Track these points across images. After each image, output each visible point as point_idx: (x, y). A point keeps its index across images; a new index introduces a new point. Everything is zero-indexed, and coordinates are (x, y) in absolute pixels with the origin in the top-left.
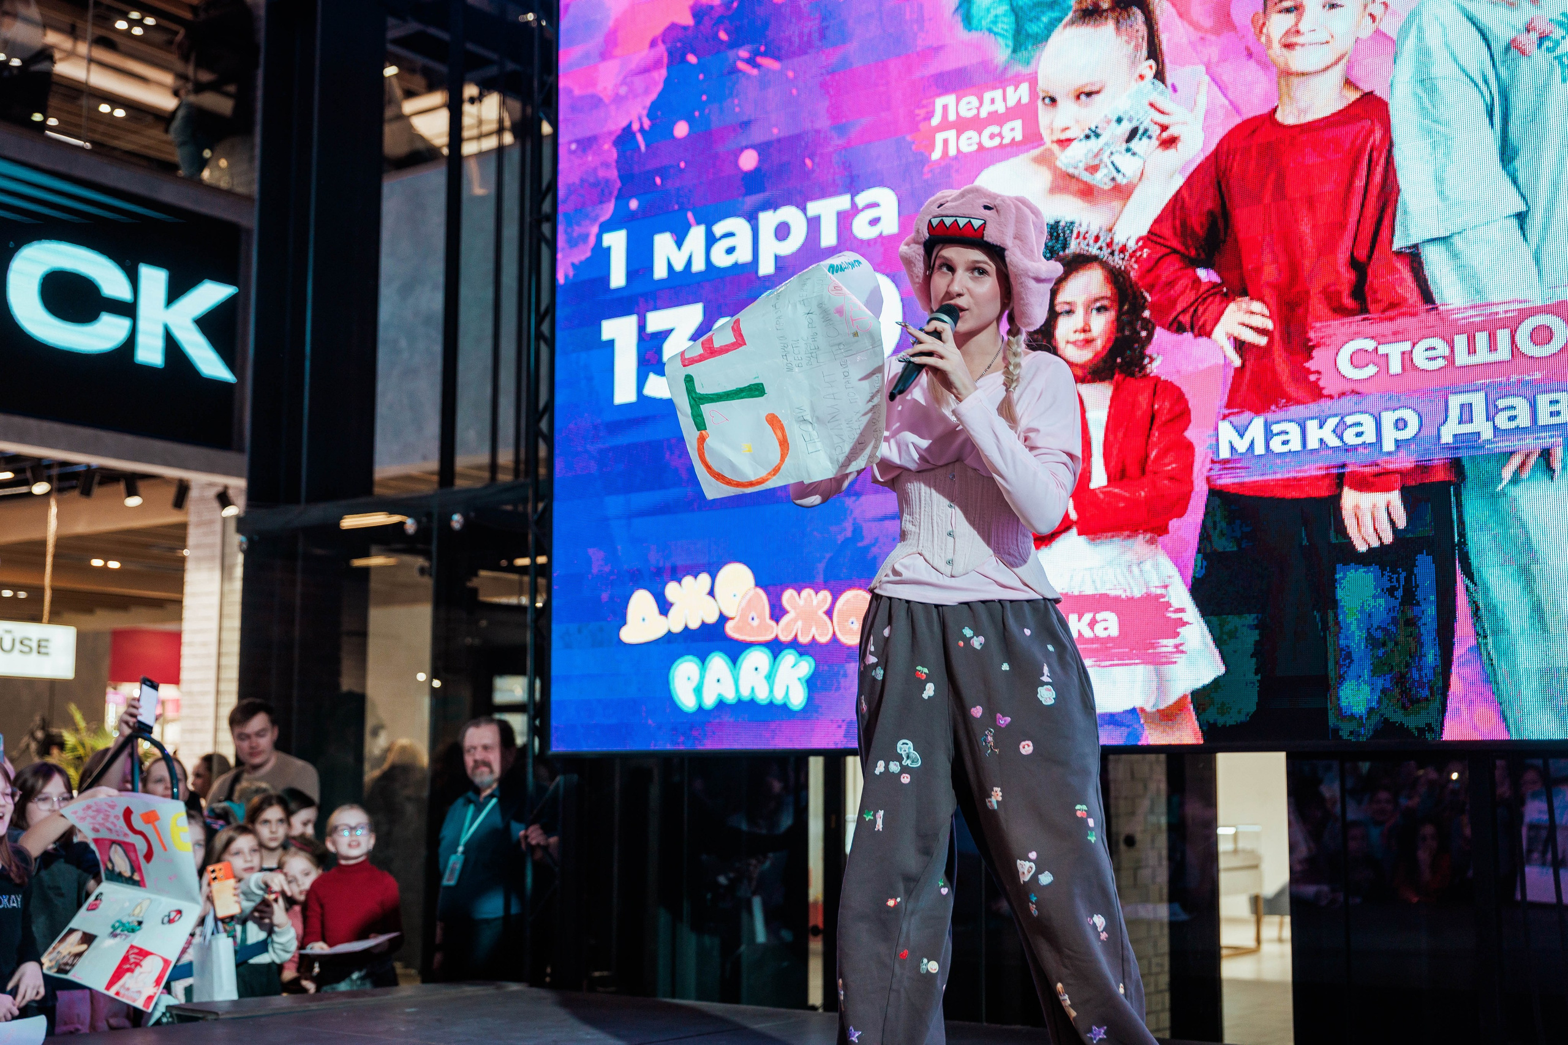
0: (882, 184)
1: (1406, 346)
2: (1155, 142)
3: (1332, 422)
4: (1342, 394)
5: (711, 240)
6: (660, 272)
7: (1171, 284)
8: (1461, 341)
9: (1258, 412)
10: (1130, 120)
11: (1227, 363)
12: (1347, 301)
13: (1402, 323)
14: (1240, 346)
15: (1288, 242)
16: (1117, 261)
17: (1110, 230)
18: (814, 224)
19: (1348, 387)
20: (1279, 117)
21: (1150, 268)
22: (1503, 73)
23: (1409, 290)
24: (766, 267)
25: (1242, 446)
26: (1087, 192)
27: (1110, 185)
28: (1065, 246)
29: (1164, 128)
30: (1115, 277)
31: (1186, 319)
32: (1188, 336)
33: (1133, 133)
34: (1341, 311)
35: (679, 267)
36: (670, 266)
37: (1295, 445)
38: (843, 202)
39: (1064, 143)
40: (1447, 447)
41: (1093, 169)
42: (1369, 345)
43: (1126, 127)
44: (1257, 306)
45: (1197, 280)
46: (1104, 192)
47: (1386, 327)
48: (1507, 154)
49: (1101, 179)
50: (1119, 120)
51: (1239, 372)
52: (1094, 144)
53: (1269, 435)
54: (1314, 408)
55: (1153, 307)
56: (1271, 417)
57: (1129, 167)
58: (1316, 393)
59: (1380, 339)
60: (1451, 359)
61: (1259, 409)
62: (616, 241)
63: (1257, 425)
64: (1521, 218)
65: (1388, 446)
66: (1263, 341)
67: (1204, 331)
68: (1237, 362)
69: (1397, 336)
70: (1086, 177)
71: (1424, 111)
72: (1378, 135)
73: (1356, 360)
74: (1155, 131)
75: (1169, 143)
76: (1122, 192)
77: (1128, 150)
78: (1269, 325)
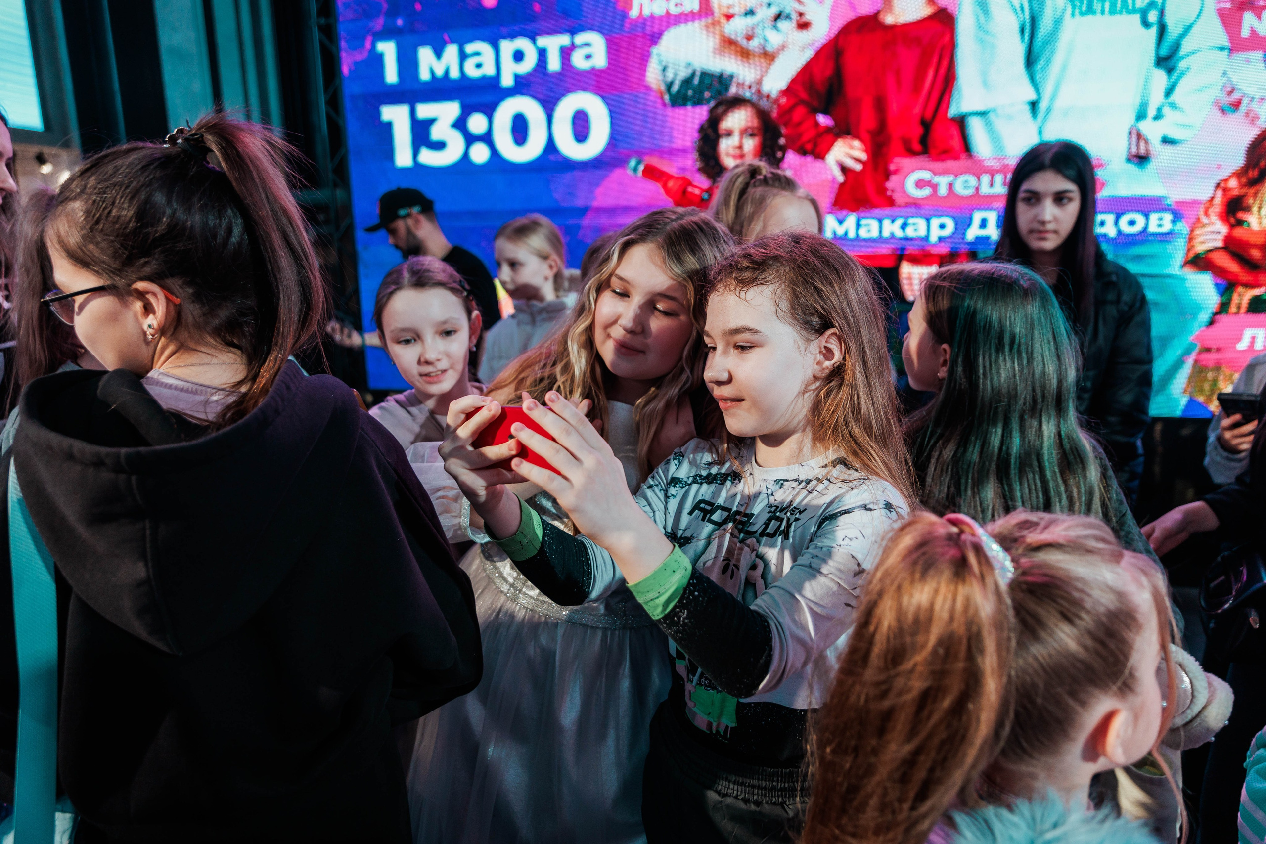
0: (593, 29)
1: (949, 178)
2: (793, 24)
3: (899, 222)
4: (908, 205)
5: (463, 57)
6: (424, 75)
7: (799, 124)
8: (985, 178)
9: (853, 210)
10: (778, 5)
11: (834, 179)
12: (917, 147)
13: (950, 164)
14: (844, 169)
15: (880, 105)
16: (764, 104)
17: (759, 82)
18: (542, 54)
19: (910, 201)
20: (881, 17)
21: (786, 112)
22: (1035, 6)
23: (956, 143)
24: (507, 81)
25: (840, 232)
26: (745, 54)
27: (759, 51)
28: (727, 88)
29: (801, 15)
30: (762, 115)
31: (809, 147)
32: (809, 159)
33: (778, 17)
34: (911, 153)
35: (440, 73)
36: (433, 74)
37: (875, 234)
38: (564, 40)
39: (729, 17)
40: (970, 244)
41: (749, 38)
42: (926, 175)
43: (774, 11)
44: (857, 143)
45: (817, 124)
46: (755, 55)
47: (938, 165)
48: (1030, 61)
49: (754, 44)
50: (769, 5)
51: (842, 185)
52: (750, 21)
53: (858, 226)
54: (888, 211)
55: (786, 137)
56: (861, 215)
57: (774, 39)
58: (890, 202)
59: (935, 173)
60: (977, 189)
61: (853, 209)
62: (388, 49)
63: (851, 219)
64: (1034, 105)
65: (933, 239)
66: (858, 167)
67: (820, 154)
68: (841, 178)
69: (945, 172)
70: (744, 43)
71: (980, 27)
72: (947, 38)
73: (920, 184)
74: (795, 16)
75: (804, 26)
76: (769, 57)
77: (775, 27)
78: (864, 156)
